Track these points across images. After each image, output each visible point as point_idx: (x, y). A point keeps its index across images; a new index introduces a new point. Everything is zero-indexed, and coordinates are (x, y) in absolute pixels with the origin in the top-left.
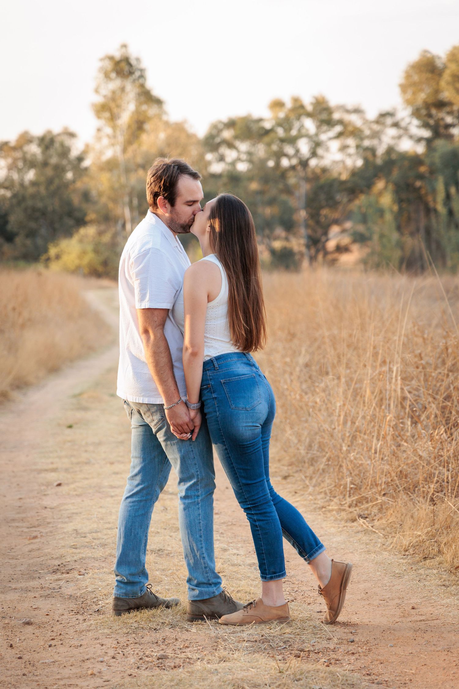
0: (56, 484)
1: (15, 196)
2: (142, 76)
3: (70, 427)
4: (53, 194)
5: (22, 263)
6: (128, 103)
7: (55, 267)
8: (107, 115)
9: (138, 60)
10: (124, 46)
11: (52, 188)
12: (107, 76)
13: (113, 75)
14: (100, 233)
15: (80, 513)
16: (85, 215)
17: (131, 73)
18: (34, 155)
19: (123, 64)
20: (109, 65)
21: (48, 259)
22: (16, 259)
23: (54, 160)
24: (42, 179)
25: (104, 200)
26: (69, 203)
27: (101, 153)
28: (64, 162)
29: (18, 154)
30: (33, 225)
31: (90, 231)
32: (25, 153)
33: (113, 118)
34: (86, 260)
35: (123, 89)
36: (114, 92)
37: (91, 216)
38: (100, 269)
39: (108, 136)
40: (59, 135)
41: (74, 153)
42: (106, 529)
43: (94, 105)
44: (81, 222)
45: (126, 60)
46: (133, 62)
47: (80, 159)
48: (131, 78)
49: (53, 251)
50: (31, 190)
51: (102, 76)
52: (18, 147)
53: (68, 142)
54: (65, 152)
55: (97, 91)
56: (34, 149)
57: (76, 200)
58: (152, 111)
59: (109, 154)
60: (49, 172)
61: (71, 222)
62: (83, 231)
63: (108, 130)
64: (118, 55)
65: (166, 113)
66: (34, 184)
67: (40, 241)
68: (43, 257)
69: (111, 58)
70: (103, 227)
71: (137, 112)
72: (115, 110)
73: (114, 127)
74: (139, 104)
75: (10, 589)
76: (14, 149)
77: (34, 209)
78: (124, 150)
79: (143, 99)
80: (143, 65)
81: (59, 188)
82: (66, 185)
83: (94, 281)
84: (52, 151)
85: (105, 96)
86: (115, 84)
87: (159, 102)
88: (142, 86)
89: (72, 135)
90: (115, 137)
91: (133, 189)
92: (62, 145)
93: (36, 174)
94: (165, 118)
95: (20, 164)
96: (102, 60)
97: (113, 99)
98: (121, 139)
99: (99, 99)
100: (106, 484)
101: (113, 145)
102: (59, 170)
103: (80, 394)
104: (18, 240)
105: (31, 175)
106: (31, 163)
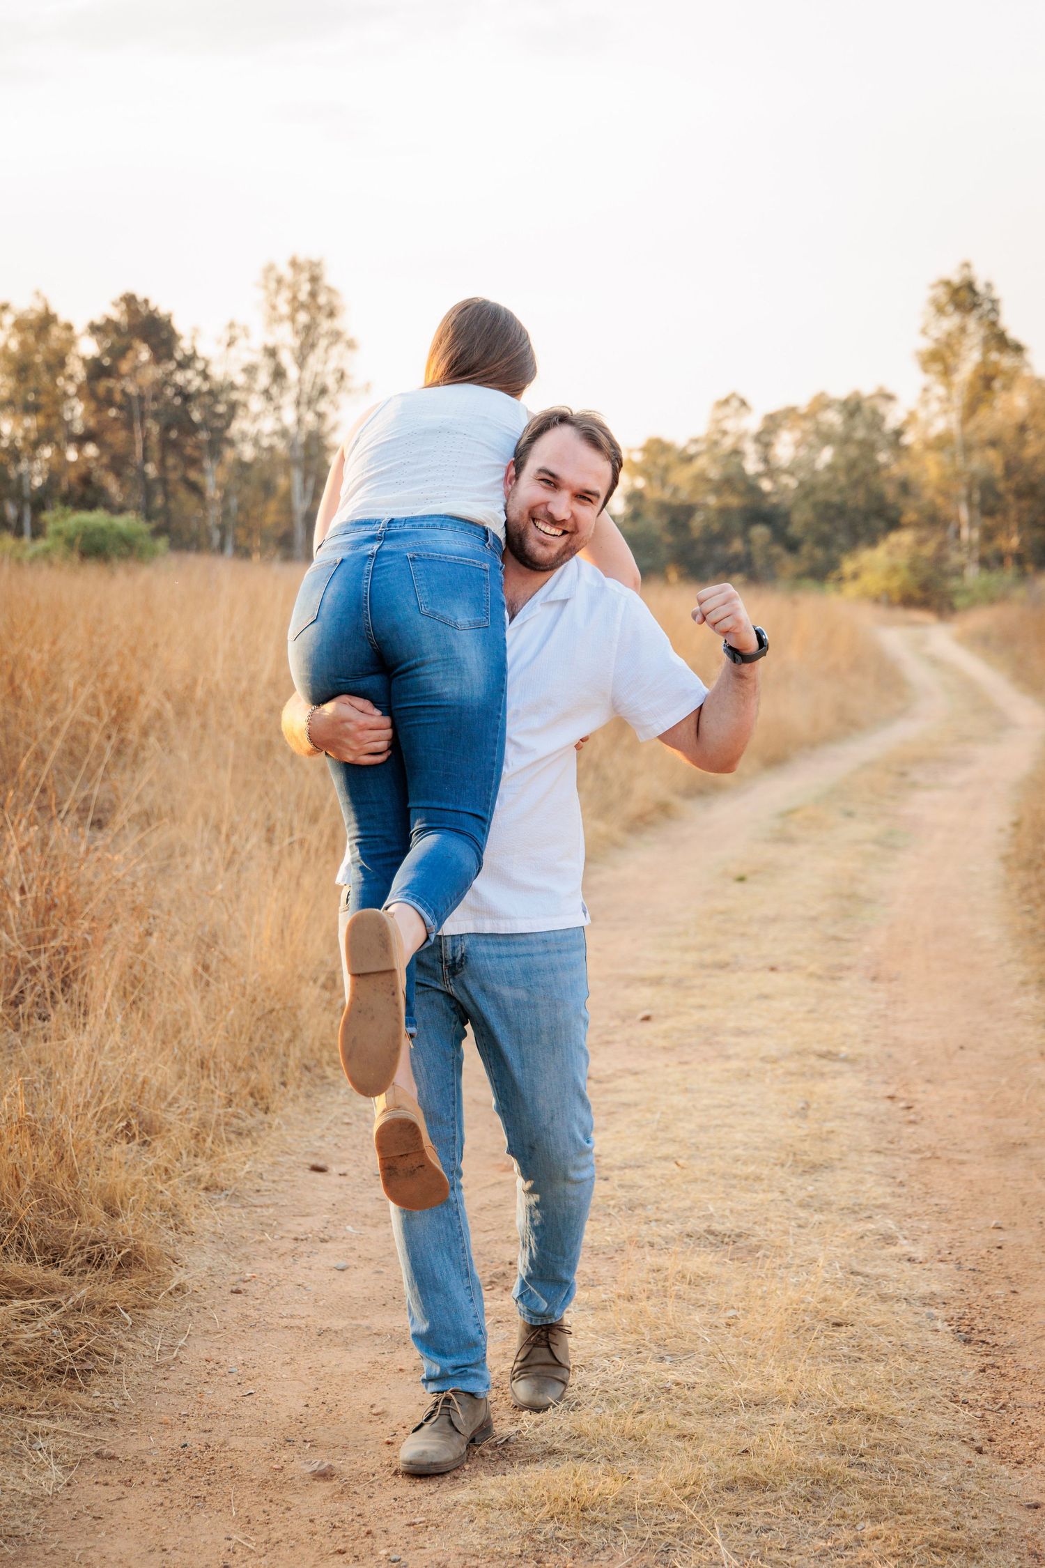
0: (641, 1015)
1: (801, 484)
2: (994, 310)
3: (741, 879)
4: (855, 484)
5: (808, 583)
6: (971, 349)
7: (851, 589)
8: (938, 367)
9: (989, 286)
10: (967, 265)
11: (856, 475)
12: (940, 311)
13: (950, 308)
14: (921, 542)
15: (636, 1105)
16: (901, 513)
17: (975, 306)
18: (831, 426)
19: (964, 294)
20: (942, 294)
21: (841, 579)
22: (799, 576)
23: (860, 434)
24: (842, 462)
25: (929, 493)
26: (880, 498)
27: (929, 423)
28: (875, 436)
29: (808, 425)
30: (826, 528)
31: (904, 538)
32: (818, 423)
33: (947, 372)
34: (896, 583)
35: (963, 330)
36: (949, 335)
37: (910, 516)
38: (918, 594)
39: (940, 399)
40: (871, 397)
41: (891, 423)
42: (660, 1158)
43: (919, 354)
44: (894, 524)
45: (969, 286)
46: (980, 287)
47: (898, 433)
48: (976, 313)
49: (848, 566)
50: (825, 477)
51: (931, 310)
52: (811, 415)
53: (883, 408)
54: (876, 421)
55: (924, 332)
56: (833, 418)
57: (890, 492)
58: (1006, 361)
59: (939, 426)
60: (853, 451)
61: (880, 524)
62: (894, 538)
63: (940, 390)
64: (956, 279)
65: (1028, 365)
66: (831, 468)
67: (834, 552)
68: (834, 575)
69: (947, 284)
70: (924, 533)
71: (984, 363)
72: (951, 360)
73: (949, 385)
74: (986, 349)
75: (368, 1333)
76: (805, 417)
77: (828, 506)
78: (964, 421)
79: (993, 343)
80: (996, 294)
81: (865, 475)
82: (878, 469)
83: (900, 614)
84: (858, 421)
85: (937, 340)
86: (951, 322)
87: (1018, 349)
88: (993, 324)
89: (889, 398)
90: (949, 399)
91: (973, 476)
92: (874, 412)
93: (835, 455)
94: (1026, 372)
95: (812, 439)
96: (934, 286)
97: (949, 345)
98: (958, 401)
99: (926, 344)
100: (731, 1024)
101: (945, 412)
102: (869, 447)
103: (792, 812)
104: (805, 549)
105: (826, 455)
106: (826, 437)
